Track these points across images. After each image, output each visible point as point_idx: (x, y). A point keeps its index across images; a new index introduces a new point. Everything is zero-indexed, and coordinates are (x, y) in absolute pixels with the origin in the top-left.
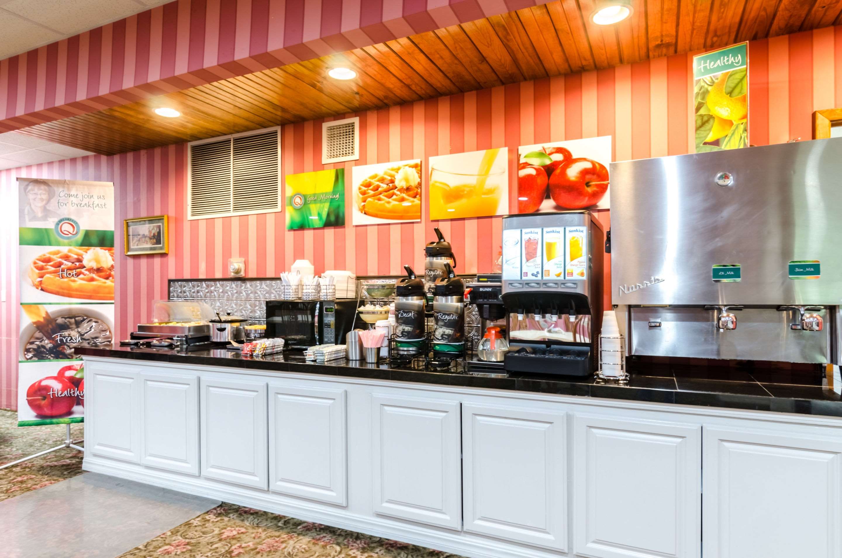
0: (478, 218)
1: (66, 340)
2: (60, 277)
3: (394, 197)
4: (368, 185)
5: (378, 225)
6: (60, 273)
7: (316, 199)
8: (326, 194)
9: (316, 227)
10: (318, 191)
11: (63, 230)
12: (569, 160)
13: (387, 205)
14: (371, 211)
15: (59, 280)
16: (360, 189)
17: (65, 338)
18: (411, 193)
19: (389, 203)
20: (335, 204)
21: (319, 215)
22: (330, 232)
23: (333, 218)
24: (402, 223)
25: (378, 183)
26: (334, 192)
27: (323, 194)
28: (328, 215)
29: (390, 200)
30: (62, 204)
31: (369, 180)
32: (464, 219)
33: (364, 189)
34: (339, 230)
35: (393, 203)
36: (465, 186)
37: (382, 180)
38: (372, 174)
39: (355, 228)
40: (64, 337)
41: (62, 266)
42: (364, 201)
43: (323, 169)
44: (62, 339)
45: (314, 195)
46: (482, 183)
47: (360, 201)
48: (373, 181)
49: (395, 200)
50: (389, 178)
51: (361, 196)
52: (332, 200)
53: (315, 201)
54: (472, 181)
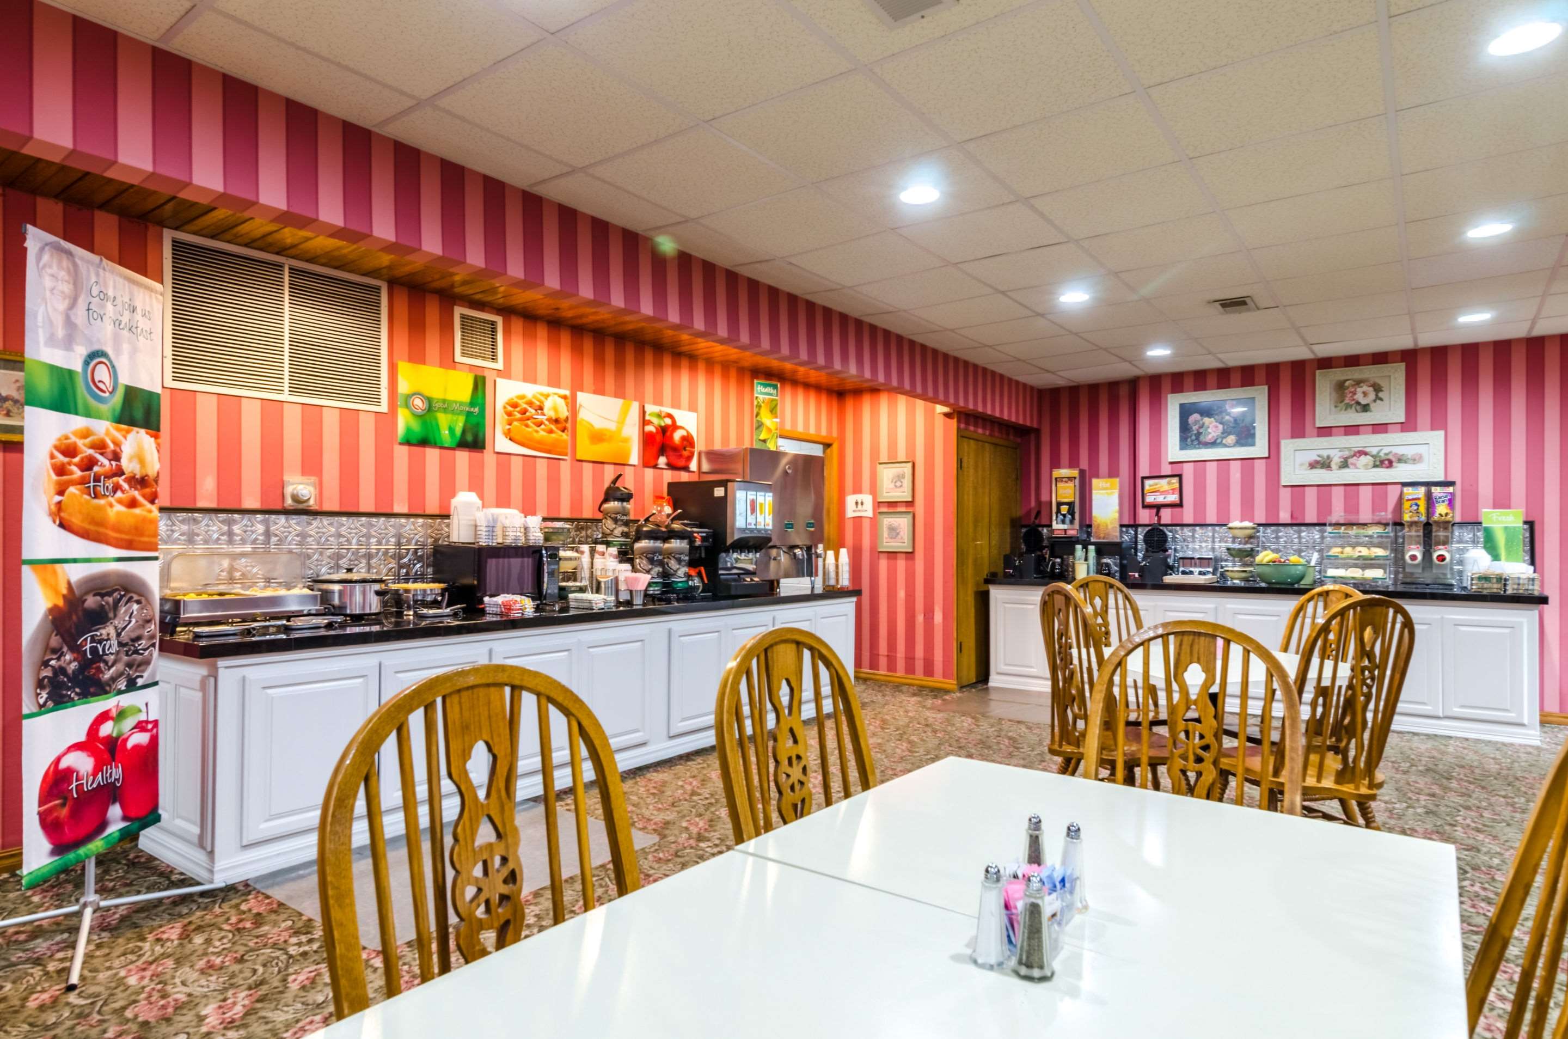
0: (615, 464)
1: (104, 650)
2: (90, 495)
3: (543, 426)
4: (515, 406)
5: (524, 456)
6: (92, 484)
7: (447, 406)
8: (461, 404)
9: (446, 445)
10: (450, 397)
11: (96, 380)
12: (675, 427)
13: (535, 434)
14: (517, 437)
15: (87, 502)
16: (505, 408)
17: (101, 644)
18: (559, 426)
19: (537, 432)
20: (473, 420)
21: (451, 430)
22: (463, 457)
23: (469, 438)
24: (548, 458)
25: (525, 406)
26: (472, 404)
27: (456, 402)
28: (464, 432)
29: (538, 429)
30: (95, 316)
31: (516, 400)
32: (603, 463)
33: (510, 409)
34: (475, 455)
35: (541, 434)
36: (606, 430)
37: (530, 404)
38: (521, 393)
39: (495, 456)
40: (100, 642)
41: (96, 469)
42: (510, 424)
43: (454, 368)
44: (96, 647)
45: (444, 401)
46: (619, 430)
47: (505, 422)
48: (520, 402)
49: (543, 430)
50: (538, 403)
51: (506, 417)
52: (469, 414)
53: (445, 410)
54: (612, 426)
